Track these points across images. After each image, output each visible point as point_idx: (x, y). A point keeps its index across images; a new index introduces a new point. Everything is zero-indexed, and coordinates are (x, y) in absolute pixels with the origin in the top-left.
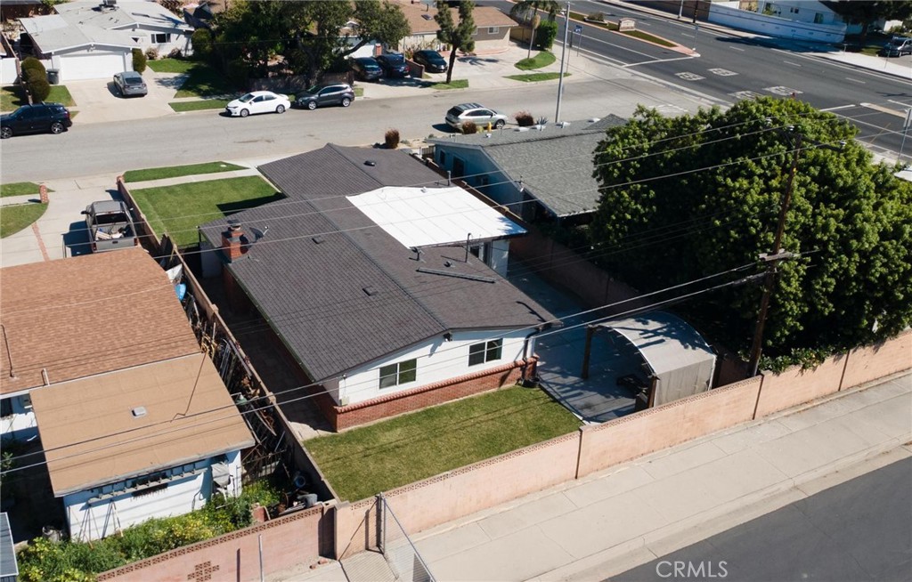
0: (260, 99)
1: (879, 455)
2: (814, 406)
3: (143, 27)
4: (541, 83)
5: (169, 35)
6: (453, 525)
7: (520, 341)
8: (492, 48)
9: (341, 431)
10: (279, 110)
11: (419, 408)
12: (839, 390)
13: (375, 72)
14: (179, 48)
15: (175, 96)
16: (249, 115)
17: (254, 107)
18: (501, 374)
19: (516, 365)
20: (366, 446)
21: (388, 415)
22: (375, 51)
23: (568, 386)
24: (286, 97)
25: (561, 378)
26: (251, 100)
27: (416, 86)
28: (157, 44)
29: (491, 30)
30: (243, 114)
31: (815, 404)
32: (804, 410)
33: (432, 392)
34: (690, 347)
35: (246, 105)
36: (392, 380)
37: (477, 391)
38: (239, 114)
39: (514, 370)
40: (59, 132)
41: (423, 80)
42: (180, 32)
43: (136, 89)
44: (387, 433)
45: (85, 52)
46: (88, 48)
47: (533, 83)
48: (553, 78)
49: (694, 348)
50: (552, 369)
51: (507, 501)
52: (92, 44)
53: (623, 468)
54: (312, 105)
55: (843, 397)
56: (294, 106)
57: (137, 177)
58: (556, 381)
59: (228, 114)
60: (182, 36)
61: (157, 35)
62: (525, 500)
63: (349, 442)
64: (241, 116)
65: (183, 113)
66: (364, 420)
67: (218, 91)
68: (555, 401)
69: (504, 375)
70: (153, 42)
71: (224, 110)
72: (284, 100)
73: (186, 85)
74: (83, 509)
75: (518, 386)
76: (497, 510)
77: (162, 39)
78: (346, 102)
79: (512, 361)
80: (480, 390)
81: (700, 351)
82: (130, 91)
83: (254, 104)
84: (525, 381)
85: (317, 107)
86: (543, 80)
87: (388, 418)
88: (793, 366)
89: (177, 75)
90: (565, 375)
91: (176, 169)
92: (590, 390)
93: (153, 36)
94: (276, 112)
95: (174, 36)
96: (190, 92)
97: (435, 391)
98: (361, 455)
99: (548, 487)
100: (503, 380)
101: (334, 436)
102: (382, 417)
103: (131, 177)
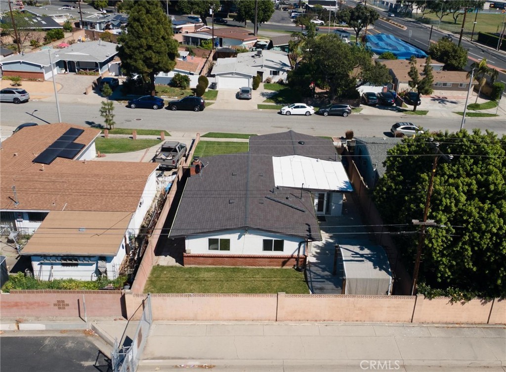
0: (298, 107)
1: (481, 367)
2: (461, 327)
3: (266, 66)
4: (475, 118)
5: (279, 72)
6: (194, 322)
7: (296, 244)
8: (461, 95)
9: (186, 266)
10: (307, 114)
11: (232, 265)
12: (488, 323)
13: (373, 101)
14: (283, 79)
15: (264, 101)
16: (290, 115)
17: (294, 111)
18: (283, 260)
19: (292, 257)
20: (191, 276)
21: (213, 265)
22: (383, 90)
23: (320, 276)
24: (312, 107)
25: (320, 271)
26: (292, 107)
27: (394, 111)
28: (272, 75)
29: (461, 85)
30: (287, 113)
31: (462, 326)
32: (451, 327)
33: (239, 259)
34: (378, 268)
35: (290, 109)
36: (216, 247)
37: (268, 265)
38: (285, 113)
39: (292, 259)
40: (197, 111)
41: (401, 108)
42: (284, 71)
43: (245, 96)
44: (206, 273)
45: (231, 75)
46: (232, 73)
47: (469, 117)
48: (484, 117)
49: (380, 270)
50: (320, 266)
51: (230, 320)
52: (234, 72)
53: (307, 324)
54: (326, 114)
55: (488, 328)
56: (317, 113)
57: (211, 136)
58: (318, 272)
59: (280, 113)
60: (285, 73)
61: (273, 71)
62: (240, 323)
63: (185, 272)
64: (286, 115)
65: (261, 110)
66: (199, 264)
67: (286, 101)
68: (306, 281)
69: (285, 261)
70: (271, 74)
71: (279, 111)
72: (311, 109)
73: (272, 97)
74: (39, 264)
75: (293, 269)
76: (222, 323)
77: (275, 73)
78: (345, 114)
79: (291, 254)
80: (270, 265)
81: (383, 272)
82: (242, 96)
83: (294, 109)
84: (298, 268)
85: (329, 115)
86: (477, 116)
87: (213, 266)
88: (444, 297)
89: (273, 91)
90: (324, 270)
91: (232, 134)
92: (330, 281)
93: (271, 71)
94: (305, 115)
95: (281, 72)
96: (272, 100)
97: (241, 259)
98: (185, 279)
99: (257, 320)
100: (284, 264)
101: (181, 268)
102: (210, 265)
103: (209, 135)
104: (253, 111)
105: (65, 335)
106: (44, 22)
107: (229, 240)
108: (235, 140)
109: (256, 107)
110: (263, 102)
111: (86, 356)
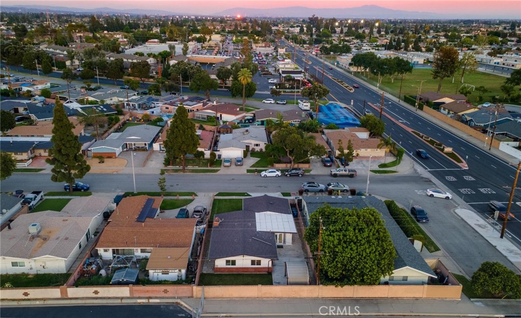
0: (271, 172)
7: (268, 260)
9: (216, 273)
10: (277, 176)
11: (237, 272)
14: (262, 148)
17: (269, 175)
18: (261, 269)
20: (218, 278)
21: (228, 272)
26: (268, 172)
30: (265, 176)
31: (341, 299)
32: (336, 299)
35: (266, 174)
36: (229, 264)
37: (254, 272)
38: (263, 176)
44: (225, 276)
47: (378, 174)
52: (232, 148)
53: (271, 299)
60: (264, 145)
61: (256, 144)
63: (215, 276)
65: (249, 173)
66: (222, 272)
72: (279, 173)
78: (300, 175)
89: (256, 159)
95: (261, 145)
97: (241, 269)
98: (216, 279)
101: (213, 274)
102: (226, 272)
103: (219, 194)
104: (244, 175)
105: (168, 304)
106: (105, 109)
107: (235, 261)
108: (234, 197)
109: (246, 172)
110: (251, 167)
111: (180, 312)
